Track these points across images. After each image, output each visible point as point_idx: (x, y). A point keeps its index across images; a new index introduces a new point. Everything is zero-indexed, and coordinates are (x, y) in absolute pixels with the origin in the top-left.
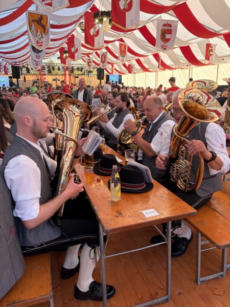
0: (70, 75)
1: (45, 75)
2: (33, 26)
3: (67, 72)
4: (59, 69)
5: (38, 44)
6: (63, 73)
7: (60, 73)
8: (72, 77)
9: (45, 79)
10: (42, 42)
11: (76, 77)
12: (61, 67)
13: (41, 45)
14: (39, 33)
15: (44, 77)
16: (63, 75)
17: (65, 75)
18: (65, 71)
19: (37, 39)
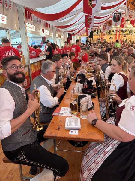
0: (119, 35)
1: (104, 35)
2: (129, 6)
3: (118, 33)
4: (113, 31)
5: (129, 17)
6: (115, 33)
7: (114, 34)
8: (120, 35)
9: (104, 37)
10: (132, 16)
11: (124, 36)
12: (115, 30)
13: (131, 18)
14: (131, 10)
15: (104, 36)
16: (115, 35)
17: (116, 35)
18: (117, 32)
19: (130, 14)
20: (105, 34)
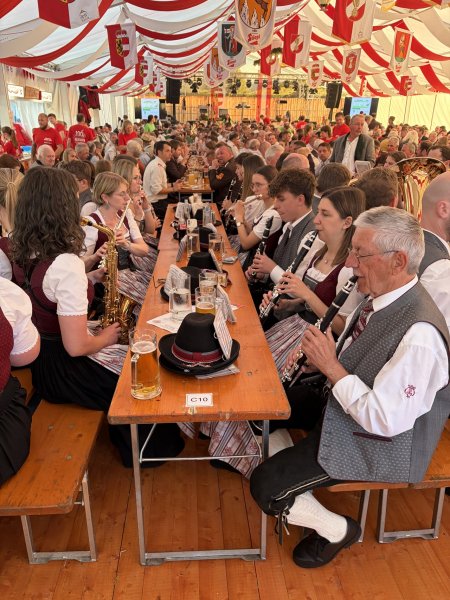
0: (269, 97)
1: (221, 95)
2: (246, 4)
3: (264, 91)
4: (249, 85)
5: (250, 40)
6: (256, 92)
7: (250, 94)
9: (221, 103)
10: (258, 37)
11: (282, 102)
12: (253, 81)
13: (256, 43)
14: (254, 19)
15: (220, 100)
16: (254, 96)
17: (259, 96)
18: (259, 89)
20: (224, 92)
